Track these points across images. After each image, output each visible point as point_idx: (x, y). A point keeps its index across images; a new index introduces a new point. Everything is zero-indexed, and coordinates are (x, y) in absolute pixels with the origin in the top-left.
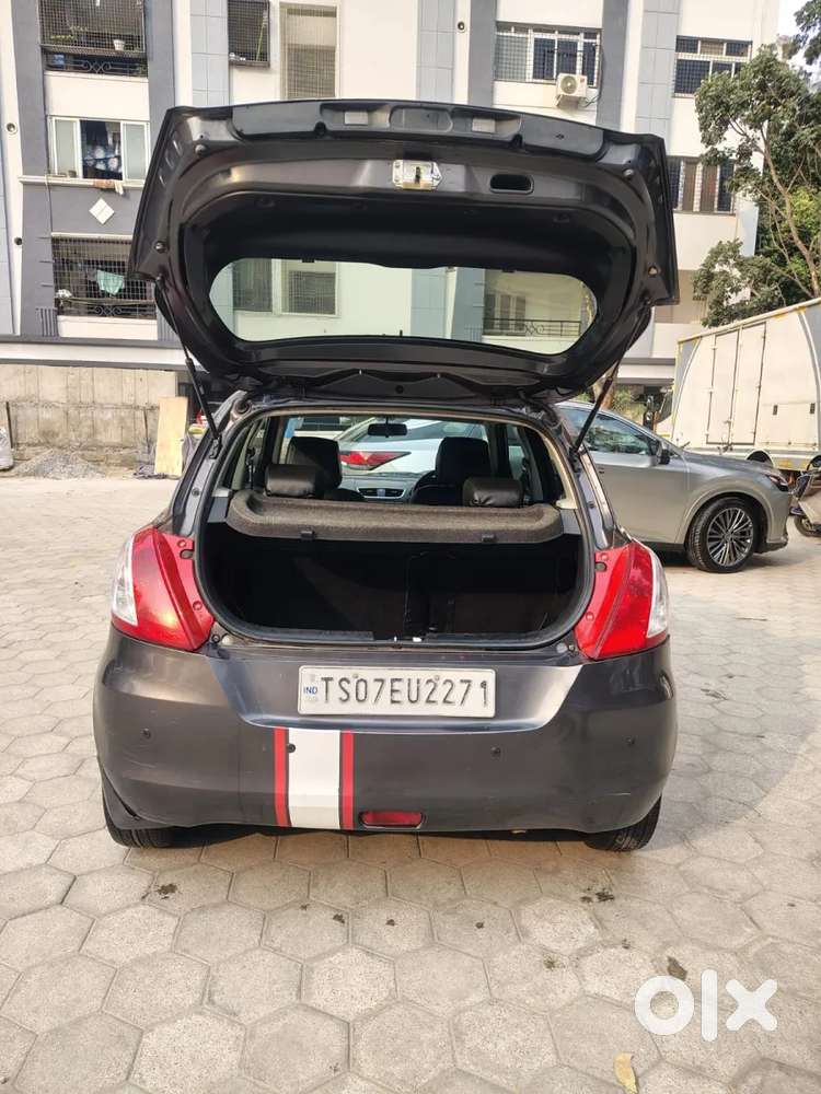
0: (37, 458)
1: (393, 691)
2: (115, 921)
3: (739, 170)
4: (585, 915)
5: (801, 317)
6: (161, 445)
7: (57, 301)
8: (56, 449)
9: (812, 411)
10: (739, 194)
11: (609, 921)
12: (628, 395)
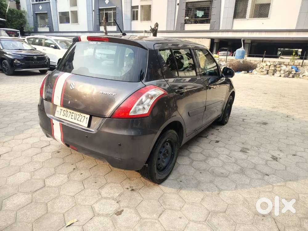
7: (185, 20)
11: (123, 195)
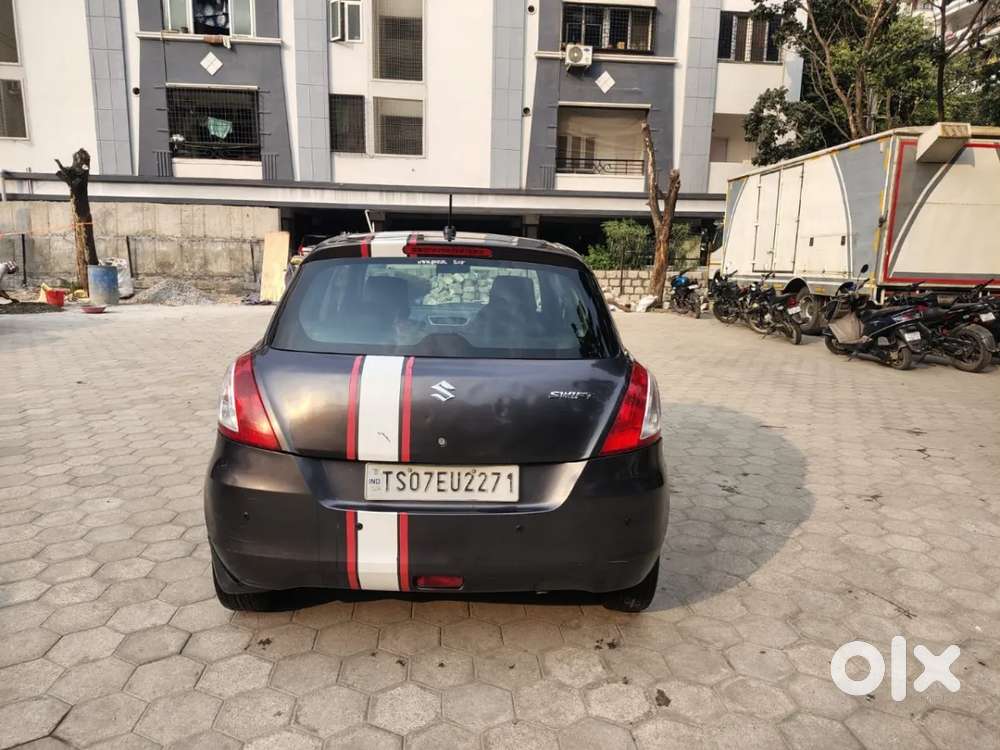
0: (156, 286)
1: (439, 482)
2: (222, 665)
3: (785, 24)
4: (596, 658)
5: (833, 159)
6: (266, 275)
7: (172, 145)
8: (171, 279)
9: (843, 243)
10: (785, 46)
11: (614, 664)
12: (687, 228)
